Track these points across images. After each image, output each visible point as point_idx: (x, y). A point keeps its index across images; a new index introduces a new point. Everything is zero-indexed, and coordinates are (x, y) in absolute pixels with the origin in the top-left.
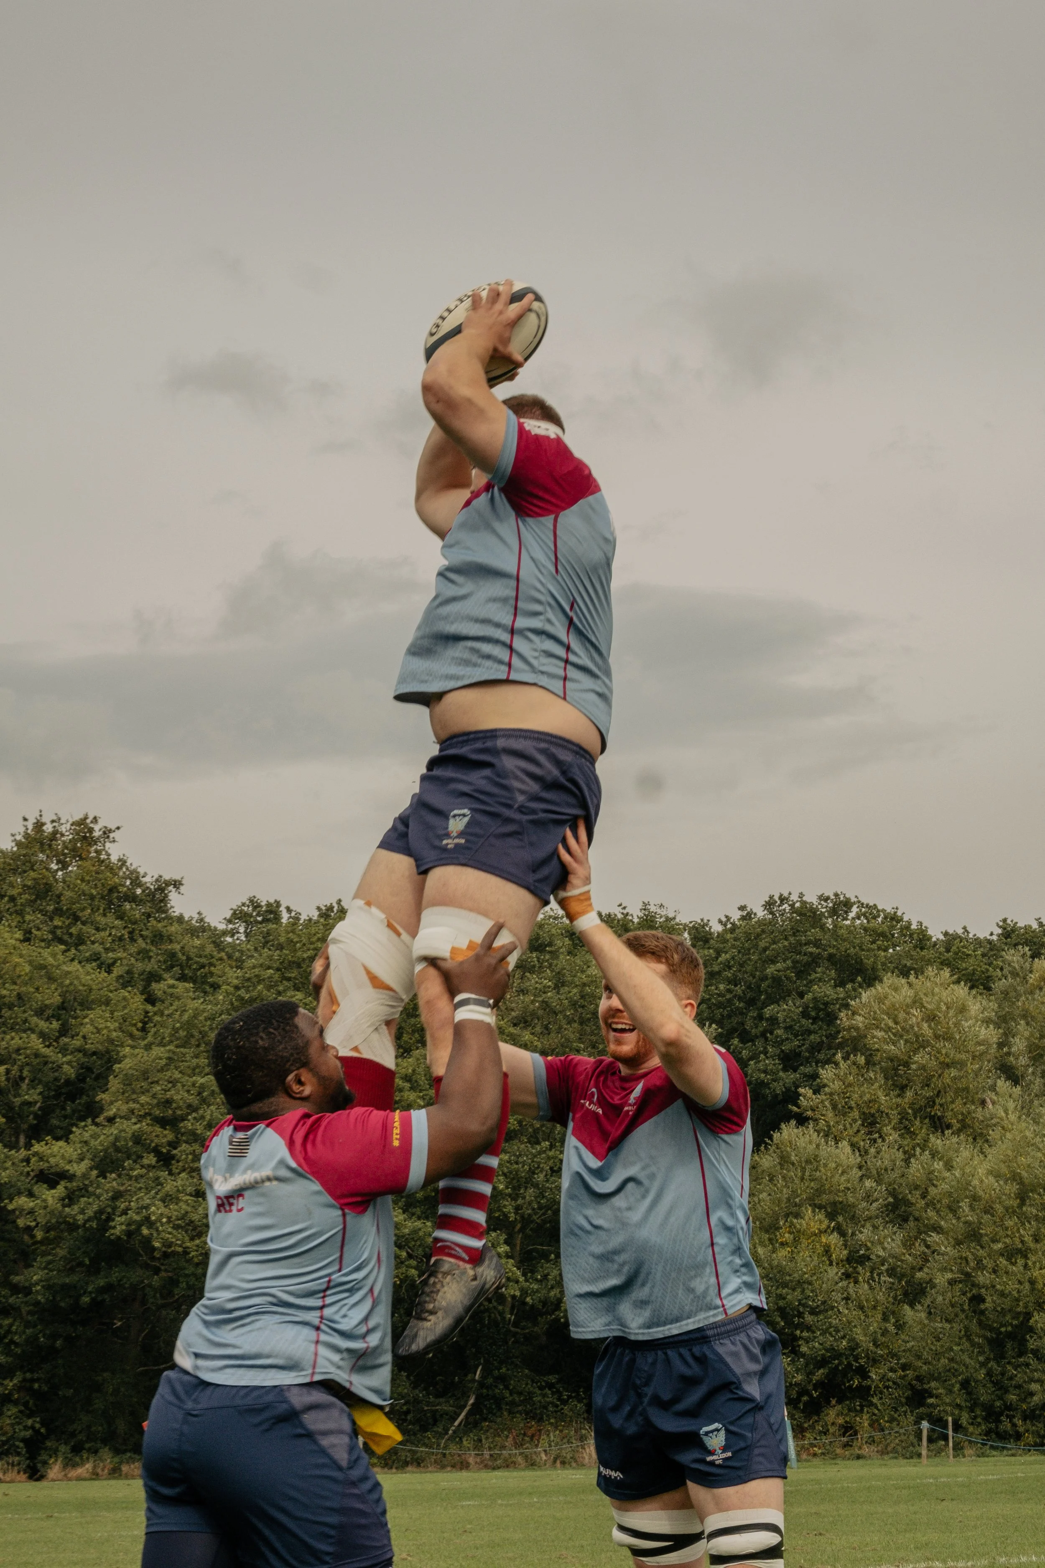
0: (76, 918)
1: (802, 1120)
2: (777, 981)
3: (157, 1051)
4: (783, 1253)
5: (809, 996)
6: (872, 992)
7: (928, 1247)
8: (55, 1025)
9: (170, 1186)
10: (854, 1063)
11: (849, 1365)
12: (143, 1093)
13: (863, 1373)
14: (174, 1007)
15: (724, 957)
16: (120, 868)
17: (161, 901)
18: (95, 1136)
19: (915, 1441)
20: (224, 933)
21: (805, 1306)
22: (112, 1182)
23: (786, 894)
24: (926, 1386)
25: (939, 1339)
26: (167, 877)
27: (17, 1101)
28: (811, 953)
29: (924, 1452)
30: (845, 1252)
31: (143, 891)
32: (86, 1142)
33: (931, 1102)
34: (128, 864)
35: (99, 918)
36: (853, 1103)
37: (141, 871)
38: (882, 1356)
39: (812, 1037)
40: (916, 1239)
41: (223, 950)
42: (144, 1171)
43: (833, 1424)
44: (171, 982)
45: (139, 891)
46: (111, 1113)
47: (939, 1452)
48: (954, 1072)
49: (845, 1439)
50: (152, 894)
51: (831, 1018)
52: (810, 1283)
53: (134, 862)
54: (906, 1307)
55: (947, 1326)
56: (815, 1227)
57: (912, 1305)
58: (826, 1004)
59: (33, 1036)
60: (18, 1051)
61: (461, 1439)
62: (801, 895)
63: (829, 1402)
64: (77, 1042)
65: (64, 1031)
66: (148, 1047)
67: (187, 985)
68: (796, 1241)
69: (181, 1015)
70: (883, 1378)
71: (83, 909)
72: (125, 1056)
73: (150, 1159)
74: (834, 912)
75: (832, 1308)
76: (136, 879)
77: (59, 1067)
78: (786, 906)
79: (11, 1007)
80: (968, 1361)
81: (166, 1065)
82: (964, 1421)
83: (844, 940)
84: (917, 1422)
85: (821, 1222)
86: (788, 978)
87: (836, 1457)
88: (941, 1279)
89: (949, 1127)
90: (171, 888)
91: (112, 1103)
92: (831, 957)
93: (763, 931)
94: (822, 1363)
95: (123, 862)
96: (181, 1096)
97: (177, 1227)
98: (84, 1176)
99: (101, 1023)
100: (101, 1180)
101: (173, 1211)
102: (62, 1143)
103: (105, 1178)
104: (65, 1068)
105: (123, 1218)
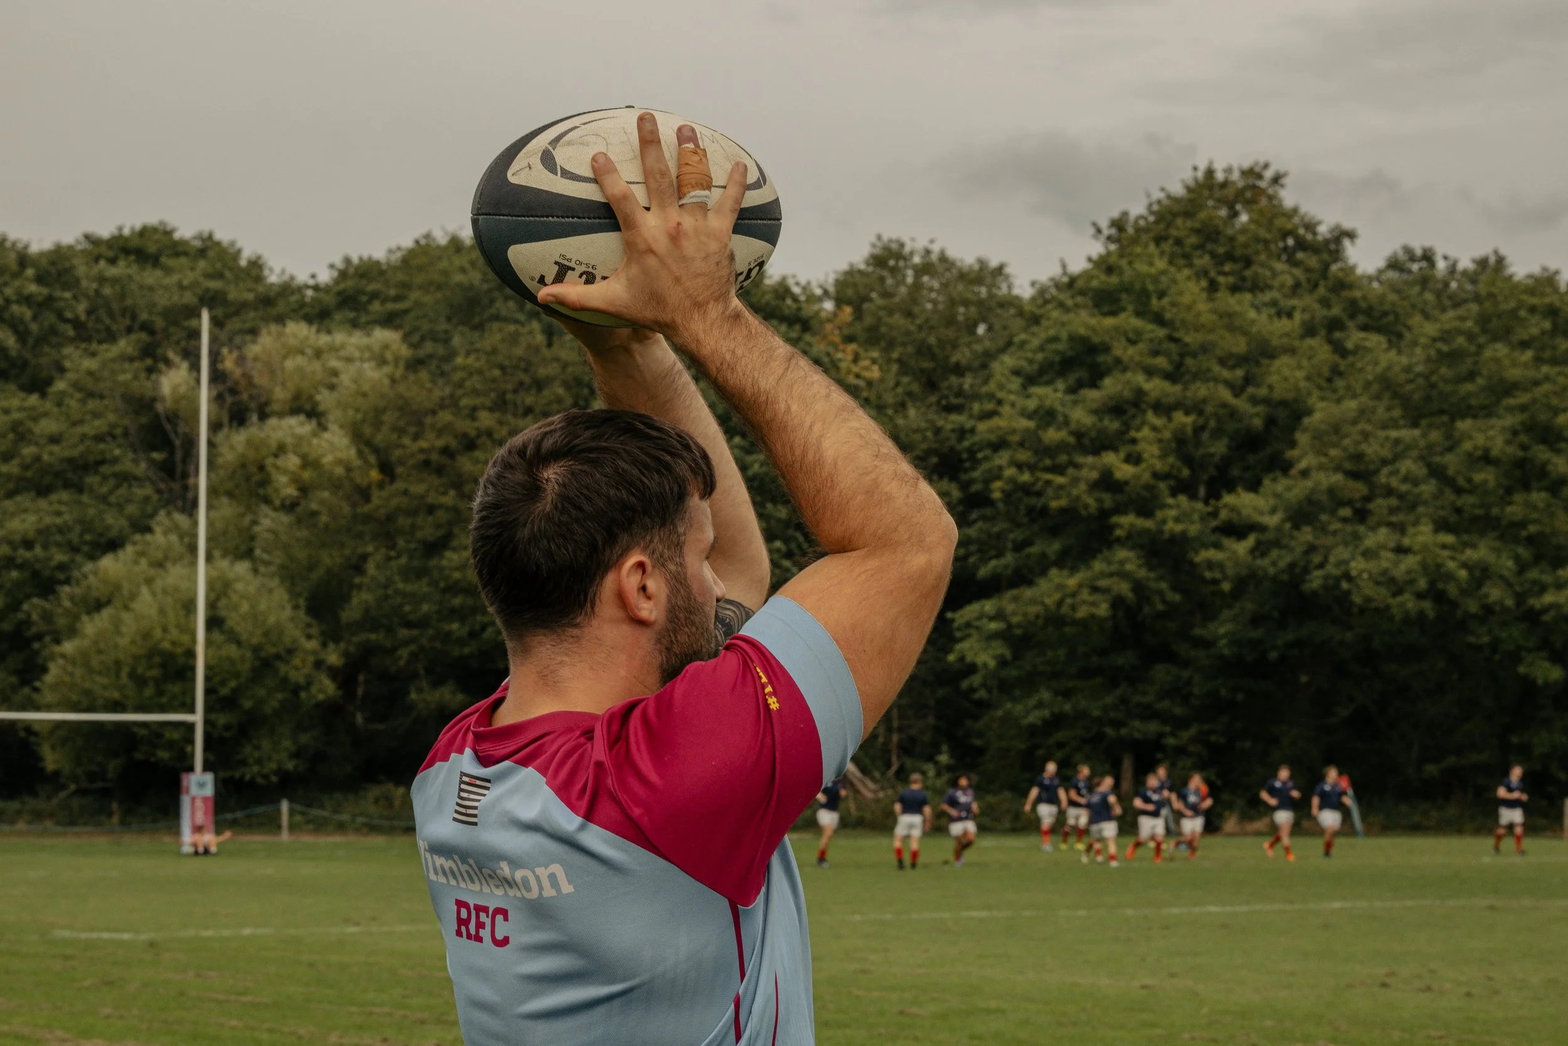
0: (1250, 262)
3: (1348, 404)
8: (1239, 373)
9: (1368, 542)
12: (1333, 447)
14: (1366, 359)
17: (1336, 252)
18: (1287, 489)
22: (1306, 535)
26: (1342, 226)
27: (1200, 452)
31: (1319, 240)
32: (1278, 495)
37: (1316, 219)
42: (1341, 525)
44: (1358, 332)
45: (1314, 241)
46: (1303, 467)
50: (1327, 244)
53: (1308, 209)
59: (1219, 386)
60: (1205, 401)
64: (1264, 392)
65: (1248, 380)
66: (1338, 400)
67: (1375, 336)
69: (1373, 369)
71: (1258, 253)
72: (1313, 410)
73: (1345, 513)
76: (1311, 228)
77: (1248, 418)
79: (1194, 355)
81: (1357, 418)
91: (1302, 457)
95: (1296, 209)
96: (1373, 449)
97: (1378, 583)
98: (1278, 529)
99: (1286, 372)
100: (1295, 533)
101: (1372, 566)
102: (1252, 495)
103: (1299, 530)
104: (1254, 419)
105: (1320, 573)
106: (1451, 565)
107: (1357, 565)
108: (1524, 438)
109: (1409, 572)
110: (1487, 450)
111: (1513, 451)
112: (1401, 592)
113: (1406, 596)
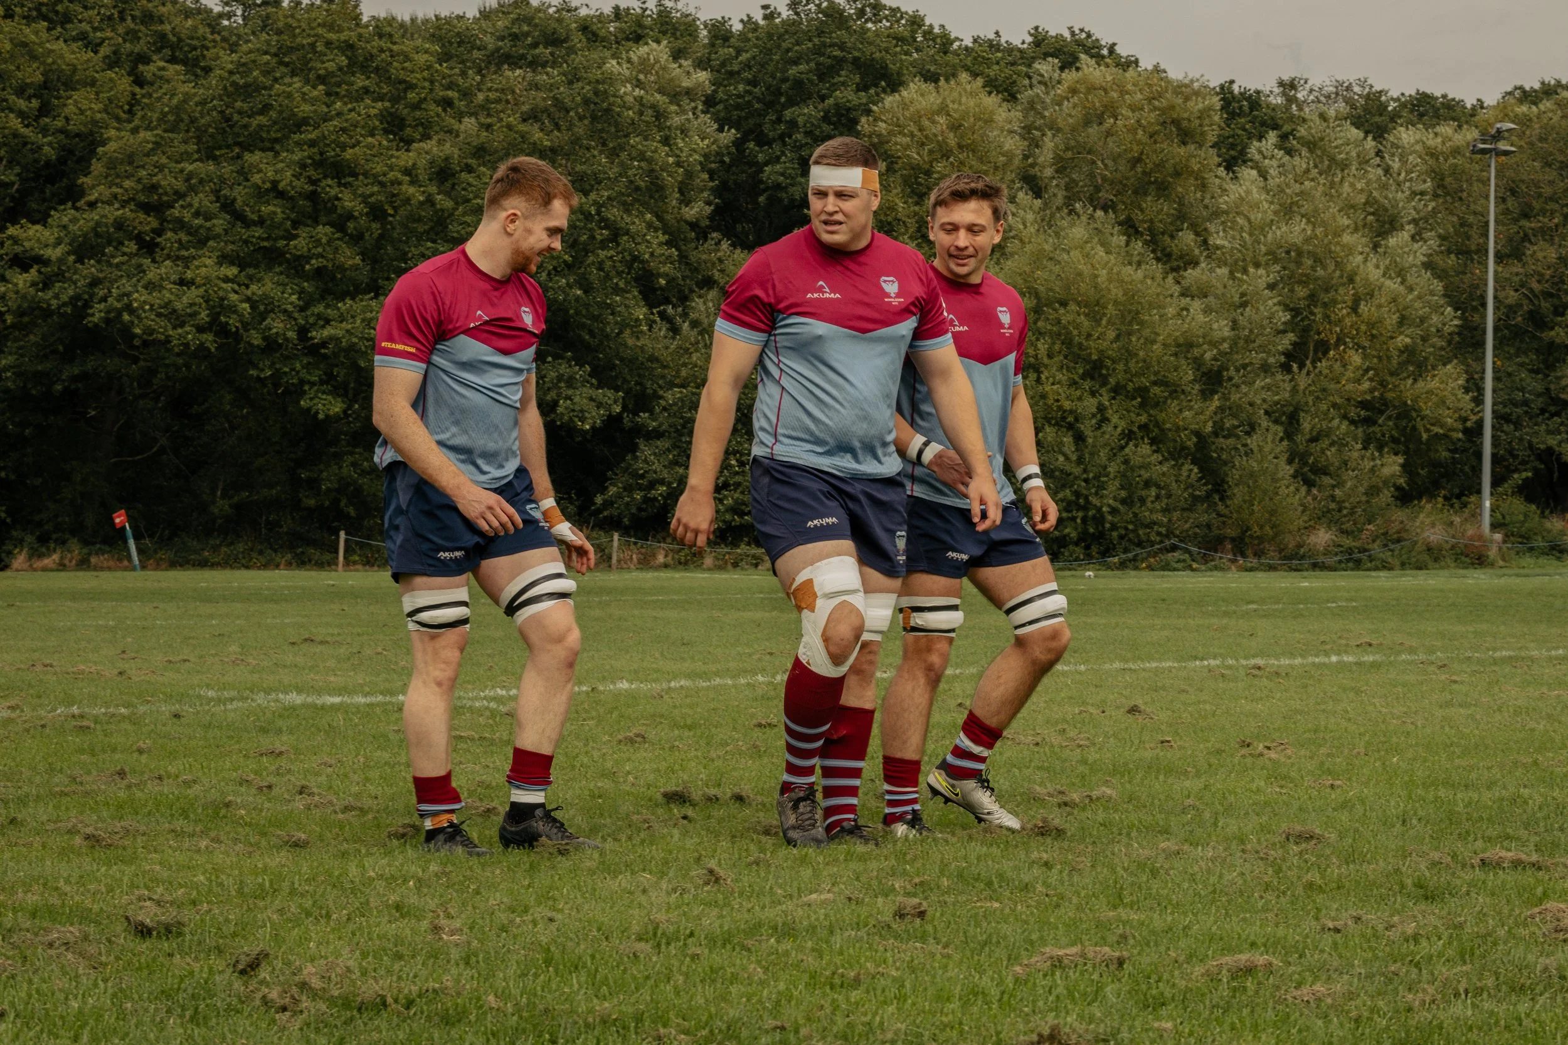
2: (798, 83)
3: (144, 135)
5: (831, 101)
6: (895, 97)
8: (35, 103)
9: (152, 274)
12: (127, 177)
14: (163, 90)
15: (744, 57)
18: (74, 220)
20: (221, 16)
22: (90, 268)
28: (835, 57)
32: (65, 227)
41: (218, 32)
42: (125, 258)
44: (162, 64)
46: (92, 198)
51: (852, 123)
58: (849, 110)
59: (12, 115)
64: (59, 123)
65: (45, 110)
66: (135, 131)
67: (177, 67)
69: (170, 99)
72: (109, 140)
73: (131, 247)
74: (861, 14)
77: (40, 148)
81: (152, 149)
83: (870, 44)
86: (810, 81)
91: (93, 187)
92: (855, 61)
93: (786, 31)
96: (168, 181)
97: (159, 315)
98: (61, 261)
99: (85, 104)
100: (78, 265)
101: (156, 298)
102: (38, 227)
103: (83, 263)
104: (46, 148)
105: (102, 306)
106: (234, 297)
107: (140, 297)
108: (311, 172)
109: (191, 305)
110: (275, 183)
111: (302, 185)
112: (182, 325)
113: (188, 329)
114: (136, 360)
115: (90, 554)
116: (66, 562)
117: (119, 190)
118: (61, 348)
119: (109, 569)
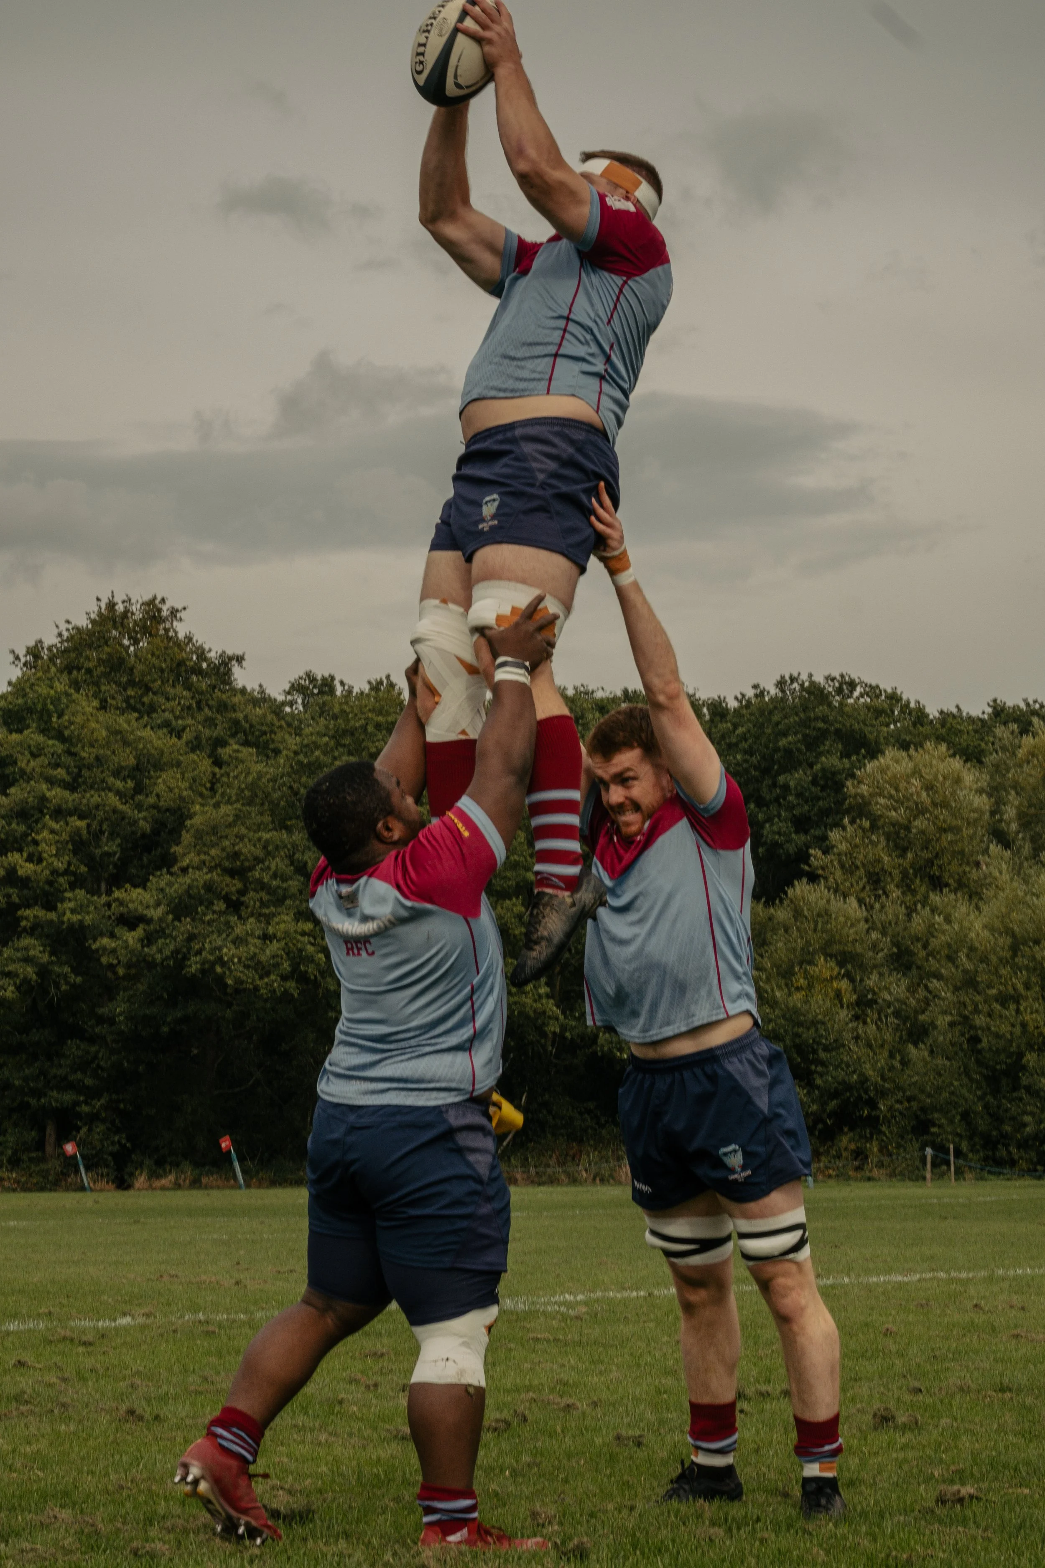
0: (148, 689)
1: (813, 878)
2: (788, 752)
3: (225, 809)
4: (798, 996)
5: (818, 766)
6: (875, 763)
7: (930, 992)
8: (131, 784)
9: (239, 930)
10: (860, 827)
11: (860, 1097)
12: (213, 846)
13: (872, 1104)
14: (239, 769)
15: (740, 730)
16: (188, 644)
17: (225, 674)
18: (170, 884)
19: (920, 1166)
20: (283, 704)
21: (819, 1043)
22: (186, 925)
23: (795, 674)
24: (930, 1117)
25: (940, 1075)
26: (230, 652)
27: (98, 852)
28: (819, 729)
29: (928, 1176)
30: (855, 997)
31: (208, 665)
32: (162, 890)
33: (930, 863)
34: (194, 640)
35: (168, 689)
36: (859, 863)
37: (206, 647)
38: (889, 1089)
39: (821, 803)
40: (919, 985)
41: (283, 718)
42: (215, 916)
43: (846, 1149)
44: (236, 747)
45: (204, 665)
46: (185, 863)
47: (941, 1176)
48: (950, 837)
49: (857, 1163)
50: (217, 668)
51: (839, 786)
52: (823, 1023)
53: (200, 638)
54: (911, 1047)
55: (948, 1063)
56: (827, 974)
57: (916, 1045)
58: (834, 774)
59: (111, 794)
60: (97, 807)
61: (509, 1158)
62: (810, 676)
63: (841, 1130)
64: (152, 800)
66: (217, 805)
67: (250, 750)
68: (810, 986)
69: (245, 777)
70: (890, 1108)
71: (155, 681)
72: (195, 814)
73: (220, 906)
74: (839, 691)
75: (844, 1046)
76: (202, 654)
77: (136, 822)
78: (796, 686)
79: (89, 767)
80: (967, 1094)
81: (234, 821)
82: (964, 1146)
83: (849, 716)
84: (922, 1149)
85: (832, 969)
86: (798, 750)
87: (849, 1178)
88: (943, 1021)
89: (947, 885)
90: (234, 662)
91: (185, 855)
92: (838, 732)
93: (775, 707)
94: (835, 1094)
95: (189, 639)
96: (248, 849)
97: (247, 967)
98: (161, 920)
99: (172, 783)
100: (177, 923)
101: (242, 951)
102: (139, 890)
103: (180, 921)
104: (141, 823)
105: (198, 958)
107: (229, 951)
109: (274, 956)
112: (268, 974)
113: (273, 977)
114: (229, 1005)
115: (201, 1174)
116: (181, 1182)
117: (207, 858)
118: (165, 996)
119: (218, 1188)
